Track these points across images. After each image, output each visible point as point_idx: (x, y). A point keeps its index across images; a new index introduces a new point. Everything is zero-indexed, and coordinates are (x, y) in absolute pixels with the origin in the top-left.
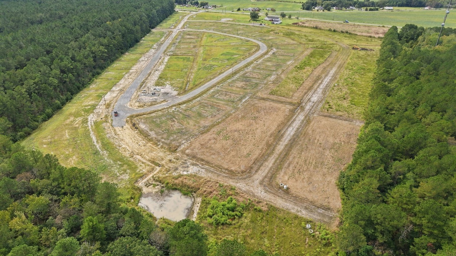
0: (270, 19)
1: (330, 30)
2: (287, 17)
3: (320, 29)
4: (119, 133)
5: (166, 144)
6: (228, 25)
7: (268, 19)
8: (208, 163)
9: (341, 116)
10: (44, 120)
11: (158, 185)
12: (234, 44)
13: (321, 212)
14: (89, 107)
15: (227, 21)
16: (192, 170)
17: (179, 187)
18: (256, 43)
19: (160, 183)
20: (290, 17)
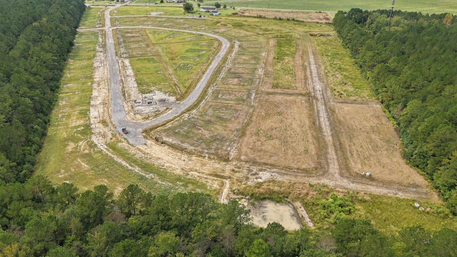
0: (205, 10)
1: (275, 19)
2: (222, 7)
3: (265, 18)
4: (147, 151)
5: (212, 154)
6: (163, 19)
7: (204, 10)
8: (273, 166)
9: (355, 100)
10: (37, 152)
11: (242, 198)
12: (189, 39)
13: (414, 190)
14: (82, 128)
15: (159, 15)
16: (265, 176)
17: (267, 196)
18: (213, 37)
19: (243, 195)
20: (225, 7)
